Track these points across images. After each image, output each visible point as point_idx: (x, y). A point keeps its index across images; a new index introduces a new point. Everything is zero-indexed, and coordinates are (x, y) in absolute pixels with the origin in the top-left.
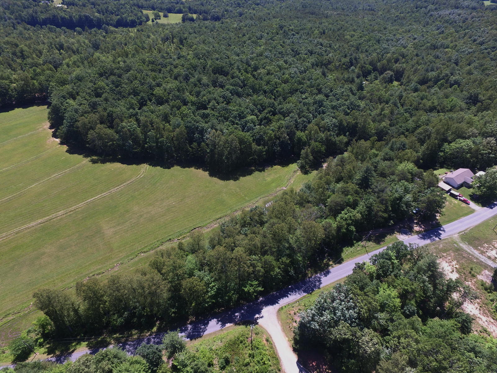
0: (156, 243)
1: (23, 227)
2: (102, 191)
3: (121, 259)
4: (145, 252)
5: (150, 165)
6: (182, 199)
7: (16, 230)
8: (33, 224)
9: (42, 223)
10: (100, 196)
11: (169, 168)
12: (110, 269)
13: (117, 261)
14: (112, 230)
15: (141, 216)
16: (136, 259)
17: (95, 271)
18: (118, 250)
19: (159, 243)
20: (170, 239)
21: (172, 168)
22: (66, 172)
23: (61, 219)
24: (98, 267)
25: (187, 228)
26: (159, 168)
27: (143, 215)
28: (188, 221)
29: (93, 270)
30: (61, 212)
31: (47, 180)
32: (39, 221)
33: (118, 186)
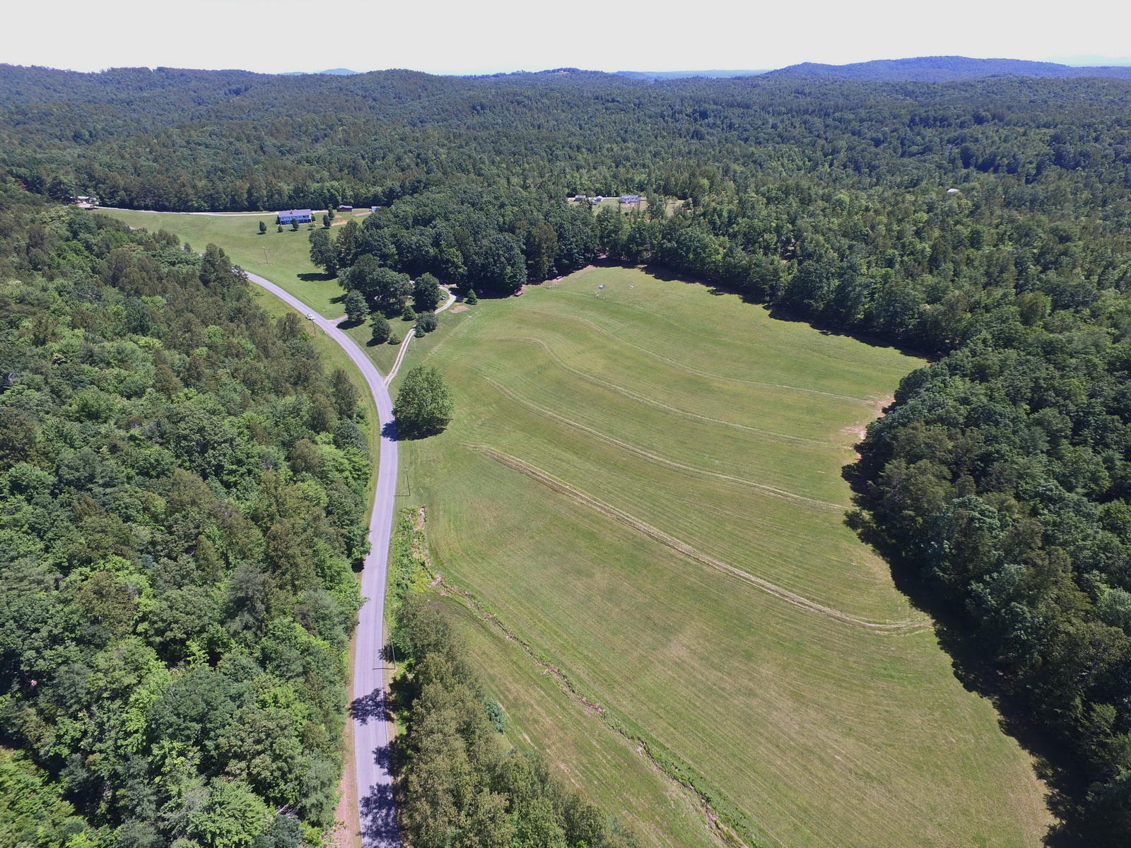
0: (683, 767)
1: (632, 519)
2: (778, 579)
3: (614, 709)
4: (648, 752)
5: (938, 634)
6: (868, 775)
7: (623, 514)
8: (644, 526)
9: (651, 536)
10: (762, 582)
11: (969, 687)
12: (584, 699)
13: (607, 703)
14: (684, 653)
15: (751, 693)
16: (624, 742)
17: (573, 673)
18: (635, 691)
19: (687, 775)
20: (708, 800)
21: (974, 695)
22: (787, 496)
23: (672, 556)
24: (583, 676)
25: (766, 834)
26: (947, 659)
27: (755, 695)
28: (796, 829)
29: (574, 669)
30: (685, 546)
31: (749, 485)
32: (654, 530)
33: (813, 600)
